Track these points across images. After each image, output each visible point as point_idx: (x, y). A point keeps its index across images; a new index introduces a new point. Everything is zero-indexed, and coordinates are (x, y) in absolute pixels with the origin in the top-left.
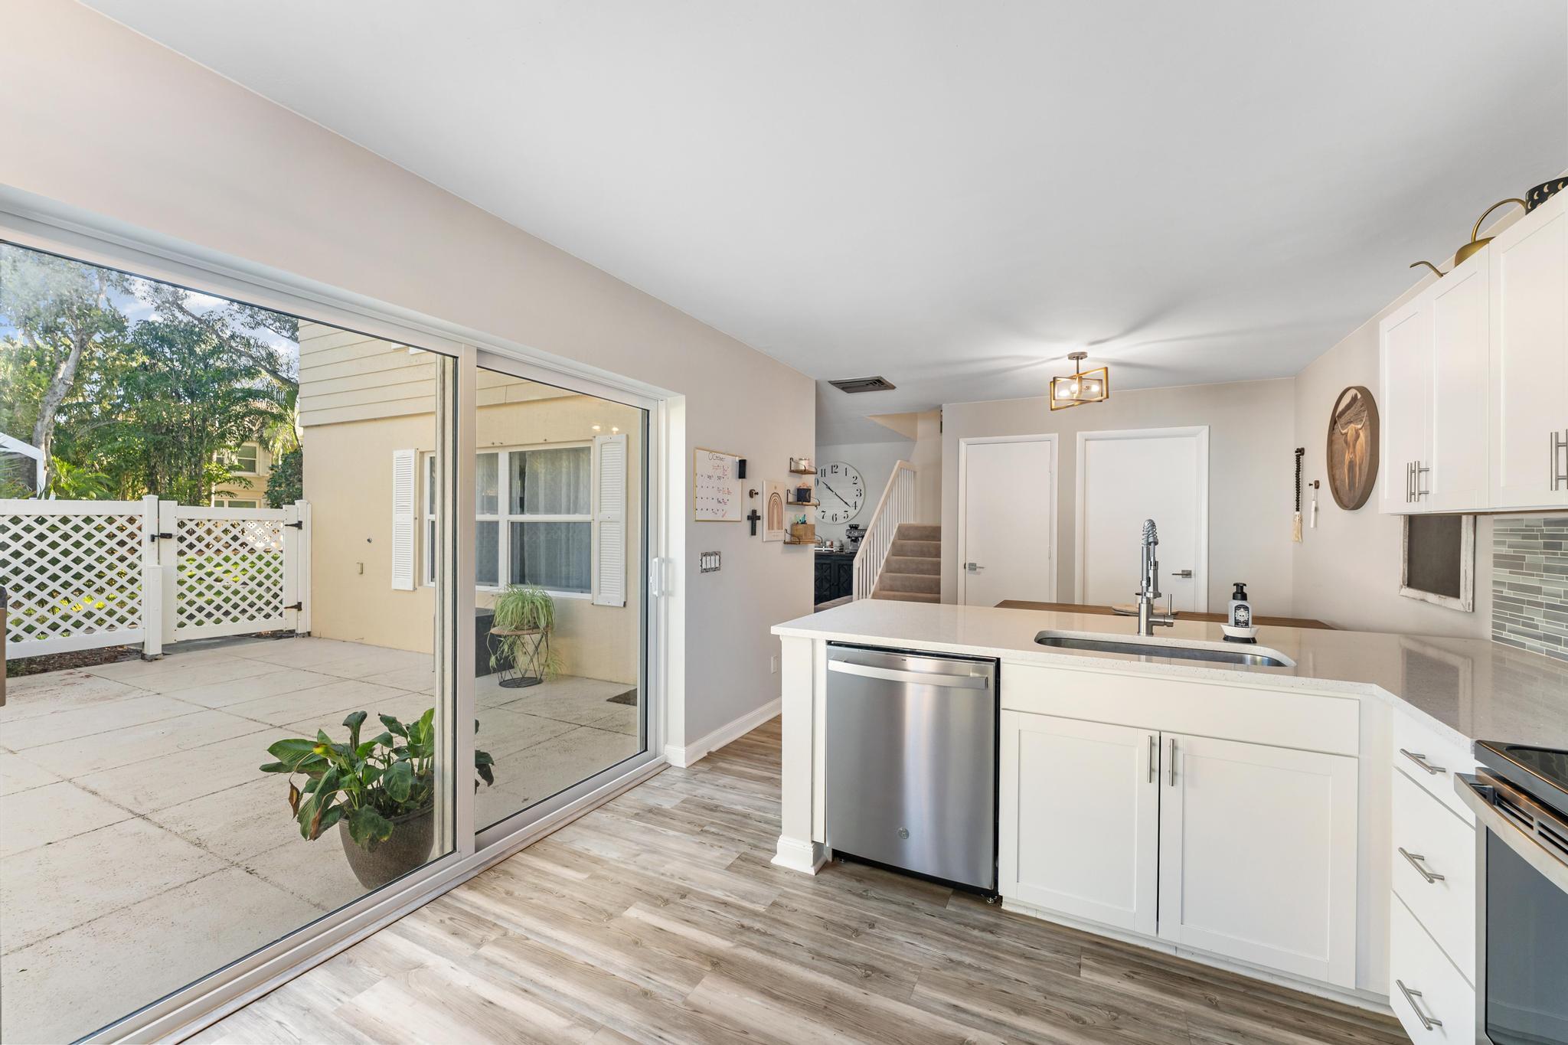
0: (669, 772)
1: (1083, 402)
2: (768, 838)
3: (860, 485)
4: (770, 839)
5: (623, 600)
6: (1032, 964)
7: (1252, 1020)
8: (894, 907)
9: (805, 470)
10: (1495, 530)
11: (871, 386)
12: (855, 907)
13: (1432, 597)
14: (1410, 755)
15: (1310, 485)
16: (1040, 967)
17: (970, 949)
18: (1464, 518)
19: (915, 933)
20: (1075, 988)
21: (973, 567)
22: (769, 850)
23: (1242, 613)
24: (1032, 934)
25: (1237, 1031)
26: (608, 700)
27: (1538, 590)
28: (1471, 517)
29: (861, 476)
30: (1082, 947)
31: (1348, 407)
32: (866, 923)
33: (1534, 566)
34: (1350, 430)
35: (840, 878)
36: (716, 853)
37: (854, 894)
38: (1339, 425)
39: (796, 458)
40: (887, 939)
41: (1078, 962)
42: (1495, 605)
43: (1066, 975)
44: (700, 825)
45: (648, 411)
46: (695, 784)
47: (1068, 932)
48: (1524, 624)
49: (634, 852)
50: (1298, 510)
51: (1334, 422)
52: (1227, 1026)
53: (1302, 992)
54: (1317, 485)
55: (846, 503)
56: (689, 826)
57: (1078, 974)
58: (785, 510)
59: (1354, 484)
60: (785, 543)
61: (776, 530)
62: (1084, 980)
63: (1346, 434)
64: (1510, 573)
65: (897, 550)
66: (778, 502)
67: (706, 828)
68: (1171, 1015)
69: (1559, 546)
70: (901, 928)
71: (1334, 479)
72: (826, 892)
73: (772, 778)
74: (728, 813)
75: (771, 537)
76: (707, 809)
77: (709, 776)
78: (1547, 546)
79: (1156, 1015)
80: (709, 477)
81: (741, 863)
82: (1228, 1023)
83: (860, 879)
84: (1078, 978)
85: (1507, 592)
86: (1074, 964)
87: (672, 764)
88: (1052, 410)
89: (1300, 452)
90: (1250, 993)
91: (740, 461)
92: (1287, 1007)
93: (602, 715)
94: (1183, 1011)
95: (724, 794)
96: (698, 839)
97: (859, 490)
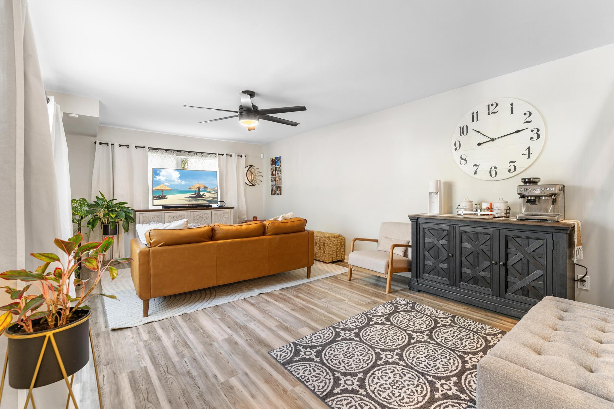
97: (535, 131)
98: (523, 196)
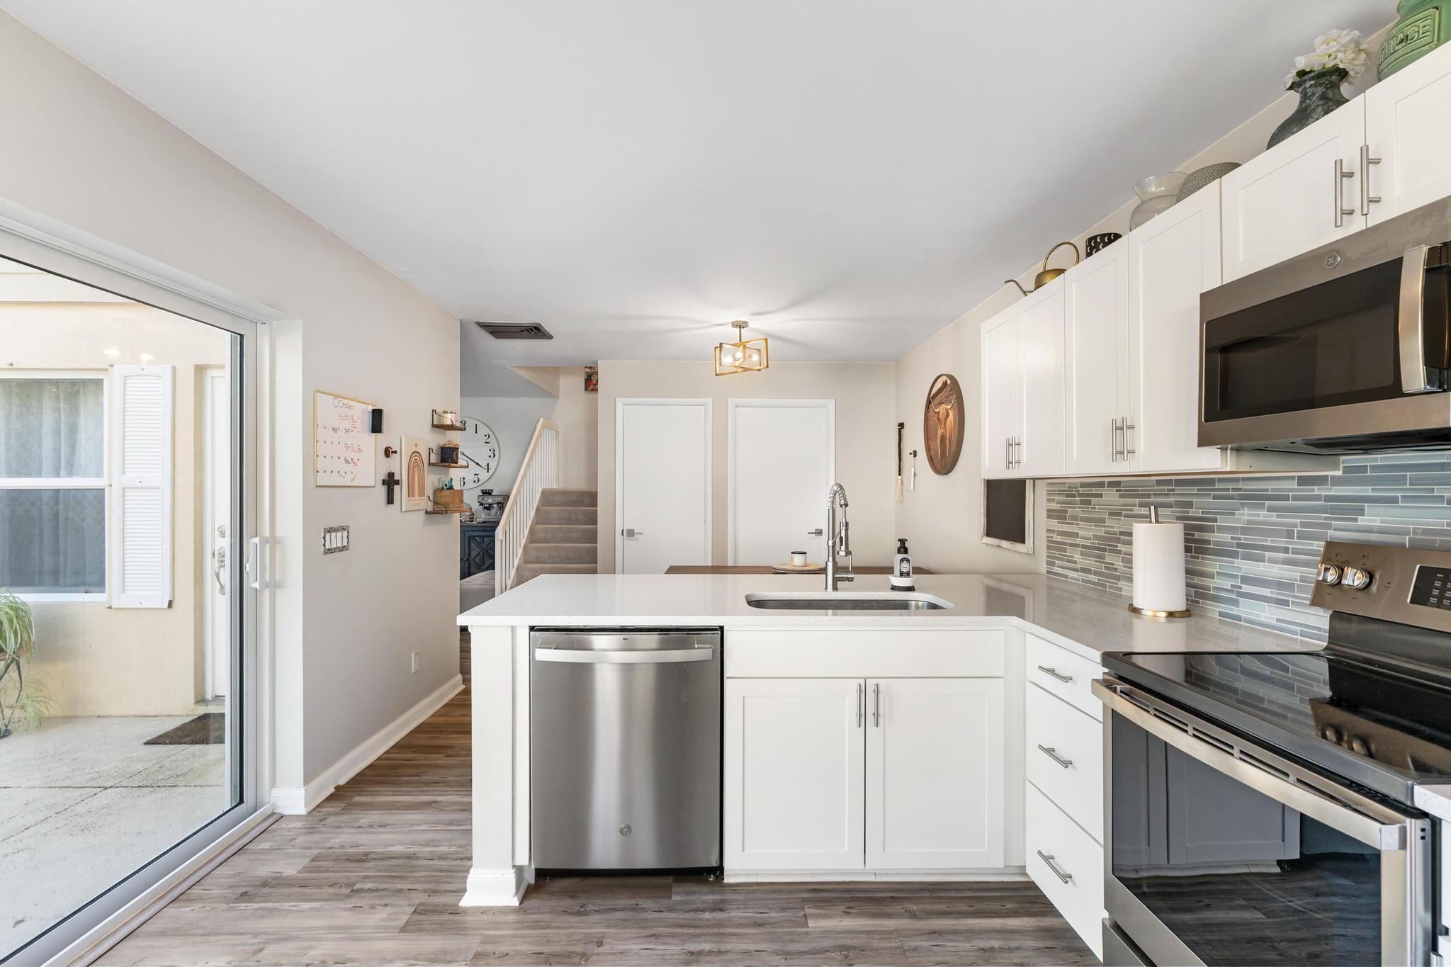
0: (283, 824)
1: (745, 369)
2: (448, 877)
3: (494, 445)
4: (452, 876)
5: (168, 599)
6: (766, 930)
7: (940, 918)
8: (619, 915)
9: (452, 425)
10: (1048, 491)
11: (525, 333)
12: (577, 928)
13: (1005, 544)
14: (1047, 670)
15: (911, 454)
16: (773, 930)
17: (706, 935)
18: (1027, 481)
19: (648, 937)
20: (808, 939)
21: (631, 533)
22: (453, 891)
23: (905, 564)
24: (757, 899)
25: (934, 932)
26: (148, 743)
27: (1076, 535)
28: (1032, 481)
29: (494, 434)
30: (802, 898)
31: (940, 390)
32: (592, 942)
33: (1075, 518)
34: (942, 409)
35: (549, 900)
36: (380, 916)
37: (570, 914)
38: (932, 405)
39: (439, 410)
40: (621, 953)
41: (803, 913)
42: (1049, 548)
43: (797, 929)
44: (348, 885)
45: (242, 336)
46: (326, 833)
47: (788, 887)
48: (1068, 561)
49: (254, 947)
50: (900, 474)
51: (929, 402)
52: (927, 930)
53: (966, 882)
54: (915, 454)
55: (477, 464)
56: (331, 890)
57: (806, 925)
58: (428, 473)
59: (945, 453)
60: (427, 512)
61: (416, 497)
62: (813, 930)
63: (938, 413)
64: (1059, 523)
65: (540, 517)
66: (420, 462)
67: (357, 886)
68: (886, 936)
69: (1089, 502)
70: (632, 936)
71: (929, 449)
72: (538, 921)
73: (434, 802)
74: (384, 859)
75: (410, 504)
76: (351, 861)
77: (345, 818)
78: (1082, 502)
79: (876, 941)
80: (335, 430)
81: (422, 917)
82: (927, 927)
83: (573, 894)
84: (808, 930)
85: (1057, 538)
86: (799, 917)
87: (284, 813)
88: (716, 375)
89: (901, 426)
90: (934, 895)
91: (374, 411)
92: (961, 898)
93: (140, 766)
94: (894, 929)
95: (373, 837)
96: (350, 903)
97: (492, 451)
98: (482, 504)
